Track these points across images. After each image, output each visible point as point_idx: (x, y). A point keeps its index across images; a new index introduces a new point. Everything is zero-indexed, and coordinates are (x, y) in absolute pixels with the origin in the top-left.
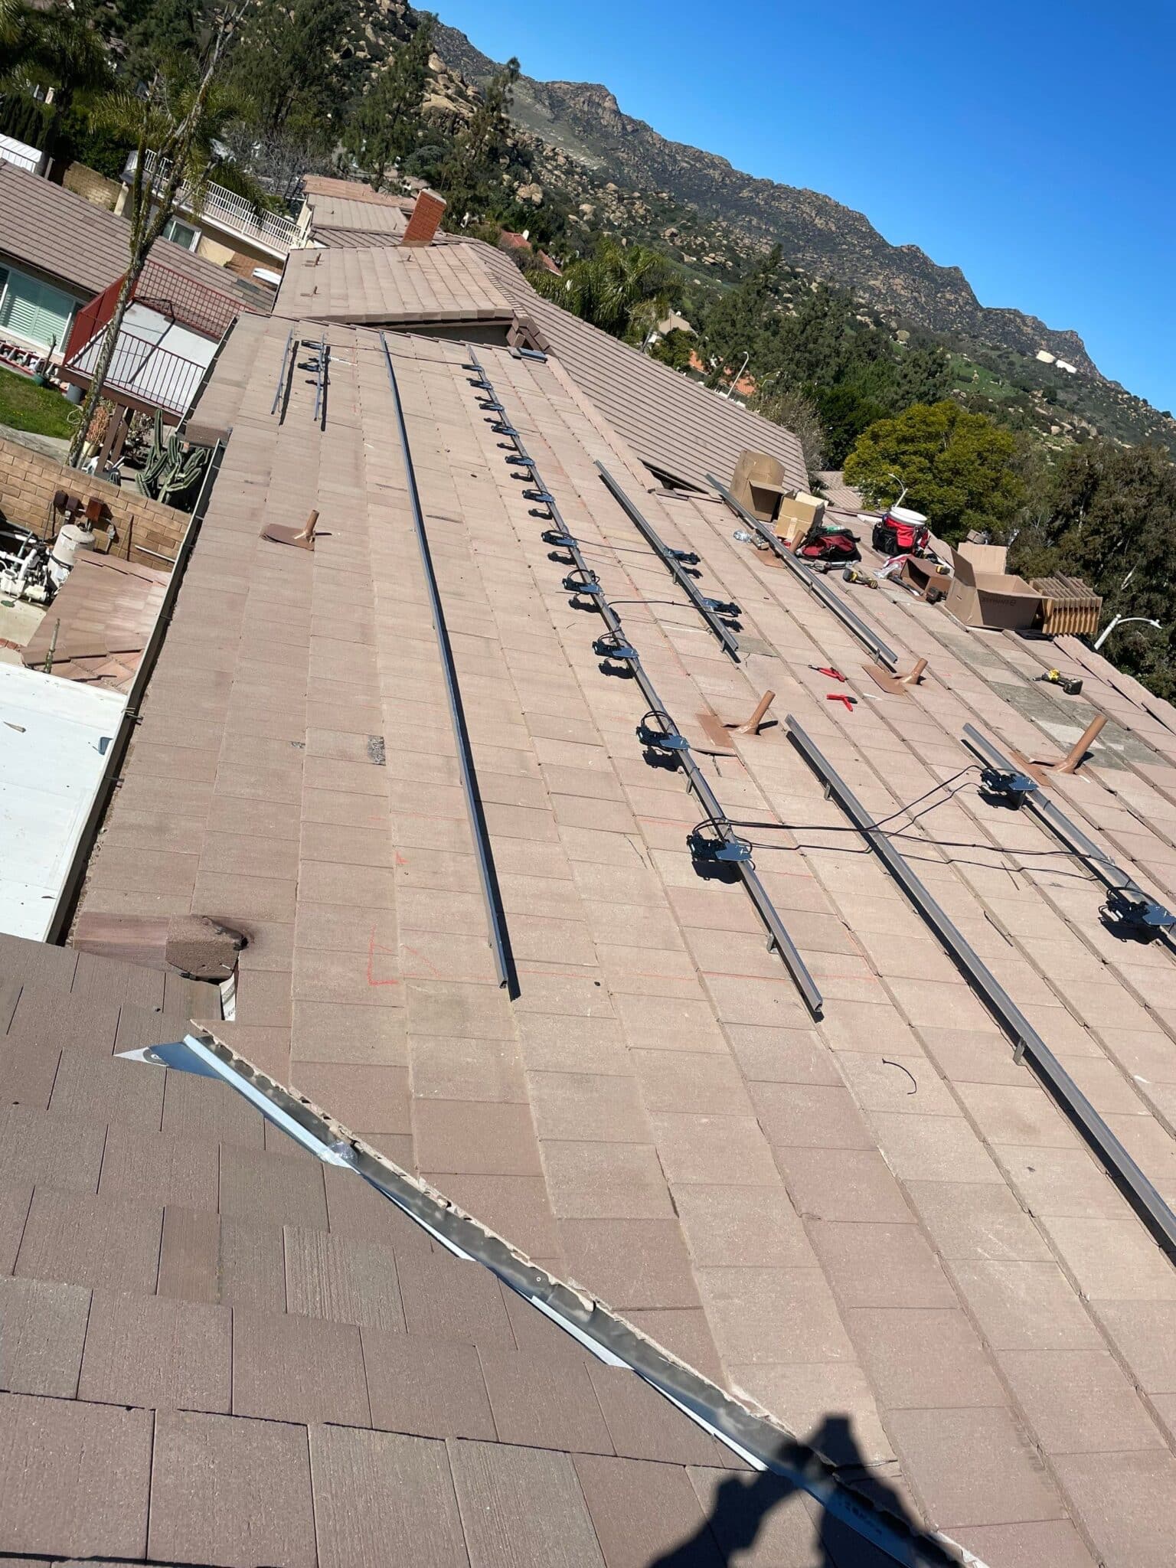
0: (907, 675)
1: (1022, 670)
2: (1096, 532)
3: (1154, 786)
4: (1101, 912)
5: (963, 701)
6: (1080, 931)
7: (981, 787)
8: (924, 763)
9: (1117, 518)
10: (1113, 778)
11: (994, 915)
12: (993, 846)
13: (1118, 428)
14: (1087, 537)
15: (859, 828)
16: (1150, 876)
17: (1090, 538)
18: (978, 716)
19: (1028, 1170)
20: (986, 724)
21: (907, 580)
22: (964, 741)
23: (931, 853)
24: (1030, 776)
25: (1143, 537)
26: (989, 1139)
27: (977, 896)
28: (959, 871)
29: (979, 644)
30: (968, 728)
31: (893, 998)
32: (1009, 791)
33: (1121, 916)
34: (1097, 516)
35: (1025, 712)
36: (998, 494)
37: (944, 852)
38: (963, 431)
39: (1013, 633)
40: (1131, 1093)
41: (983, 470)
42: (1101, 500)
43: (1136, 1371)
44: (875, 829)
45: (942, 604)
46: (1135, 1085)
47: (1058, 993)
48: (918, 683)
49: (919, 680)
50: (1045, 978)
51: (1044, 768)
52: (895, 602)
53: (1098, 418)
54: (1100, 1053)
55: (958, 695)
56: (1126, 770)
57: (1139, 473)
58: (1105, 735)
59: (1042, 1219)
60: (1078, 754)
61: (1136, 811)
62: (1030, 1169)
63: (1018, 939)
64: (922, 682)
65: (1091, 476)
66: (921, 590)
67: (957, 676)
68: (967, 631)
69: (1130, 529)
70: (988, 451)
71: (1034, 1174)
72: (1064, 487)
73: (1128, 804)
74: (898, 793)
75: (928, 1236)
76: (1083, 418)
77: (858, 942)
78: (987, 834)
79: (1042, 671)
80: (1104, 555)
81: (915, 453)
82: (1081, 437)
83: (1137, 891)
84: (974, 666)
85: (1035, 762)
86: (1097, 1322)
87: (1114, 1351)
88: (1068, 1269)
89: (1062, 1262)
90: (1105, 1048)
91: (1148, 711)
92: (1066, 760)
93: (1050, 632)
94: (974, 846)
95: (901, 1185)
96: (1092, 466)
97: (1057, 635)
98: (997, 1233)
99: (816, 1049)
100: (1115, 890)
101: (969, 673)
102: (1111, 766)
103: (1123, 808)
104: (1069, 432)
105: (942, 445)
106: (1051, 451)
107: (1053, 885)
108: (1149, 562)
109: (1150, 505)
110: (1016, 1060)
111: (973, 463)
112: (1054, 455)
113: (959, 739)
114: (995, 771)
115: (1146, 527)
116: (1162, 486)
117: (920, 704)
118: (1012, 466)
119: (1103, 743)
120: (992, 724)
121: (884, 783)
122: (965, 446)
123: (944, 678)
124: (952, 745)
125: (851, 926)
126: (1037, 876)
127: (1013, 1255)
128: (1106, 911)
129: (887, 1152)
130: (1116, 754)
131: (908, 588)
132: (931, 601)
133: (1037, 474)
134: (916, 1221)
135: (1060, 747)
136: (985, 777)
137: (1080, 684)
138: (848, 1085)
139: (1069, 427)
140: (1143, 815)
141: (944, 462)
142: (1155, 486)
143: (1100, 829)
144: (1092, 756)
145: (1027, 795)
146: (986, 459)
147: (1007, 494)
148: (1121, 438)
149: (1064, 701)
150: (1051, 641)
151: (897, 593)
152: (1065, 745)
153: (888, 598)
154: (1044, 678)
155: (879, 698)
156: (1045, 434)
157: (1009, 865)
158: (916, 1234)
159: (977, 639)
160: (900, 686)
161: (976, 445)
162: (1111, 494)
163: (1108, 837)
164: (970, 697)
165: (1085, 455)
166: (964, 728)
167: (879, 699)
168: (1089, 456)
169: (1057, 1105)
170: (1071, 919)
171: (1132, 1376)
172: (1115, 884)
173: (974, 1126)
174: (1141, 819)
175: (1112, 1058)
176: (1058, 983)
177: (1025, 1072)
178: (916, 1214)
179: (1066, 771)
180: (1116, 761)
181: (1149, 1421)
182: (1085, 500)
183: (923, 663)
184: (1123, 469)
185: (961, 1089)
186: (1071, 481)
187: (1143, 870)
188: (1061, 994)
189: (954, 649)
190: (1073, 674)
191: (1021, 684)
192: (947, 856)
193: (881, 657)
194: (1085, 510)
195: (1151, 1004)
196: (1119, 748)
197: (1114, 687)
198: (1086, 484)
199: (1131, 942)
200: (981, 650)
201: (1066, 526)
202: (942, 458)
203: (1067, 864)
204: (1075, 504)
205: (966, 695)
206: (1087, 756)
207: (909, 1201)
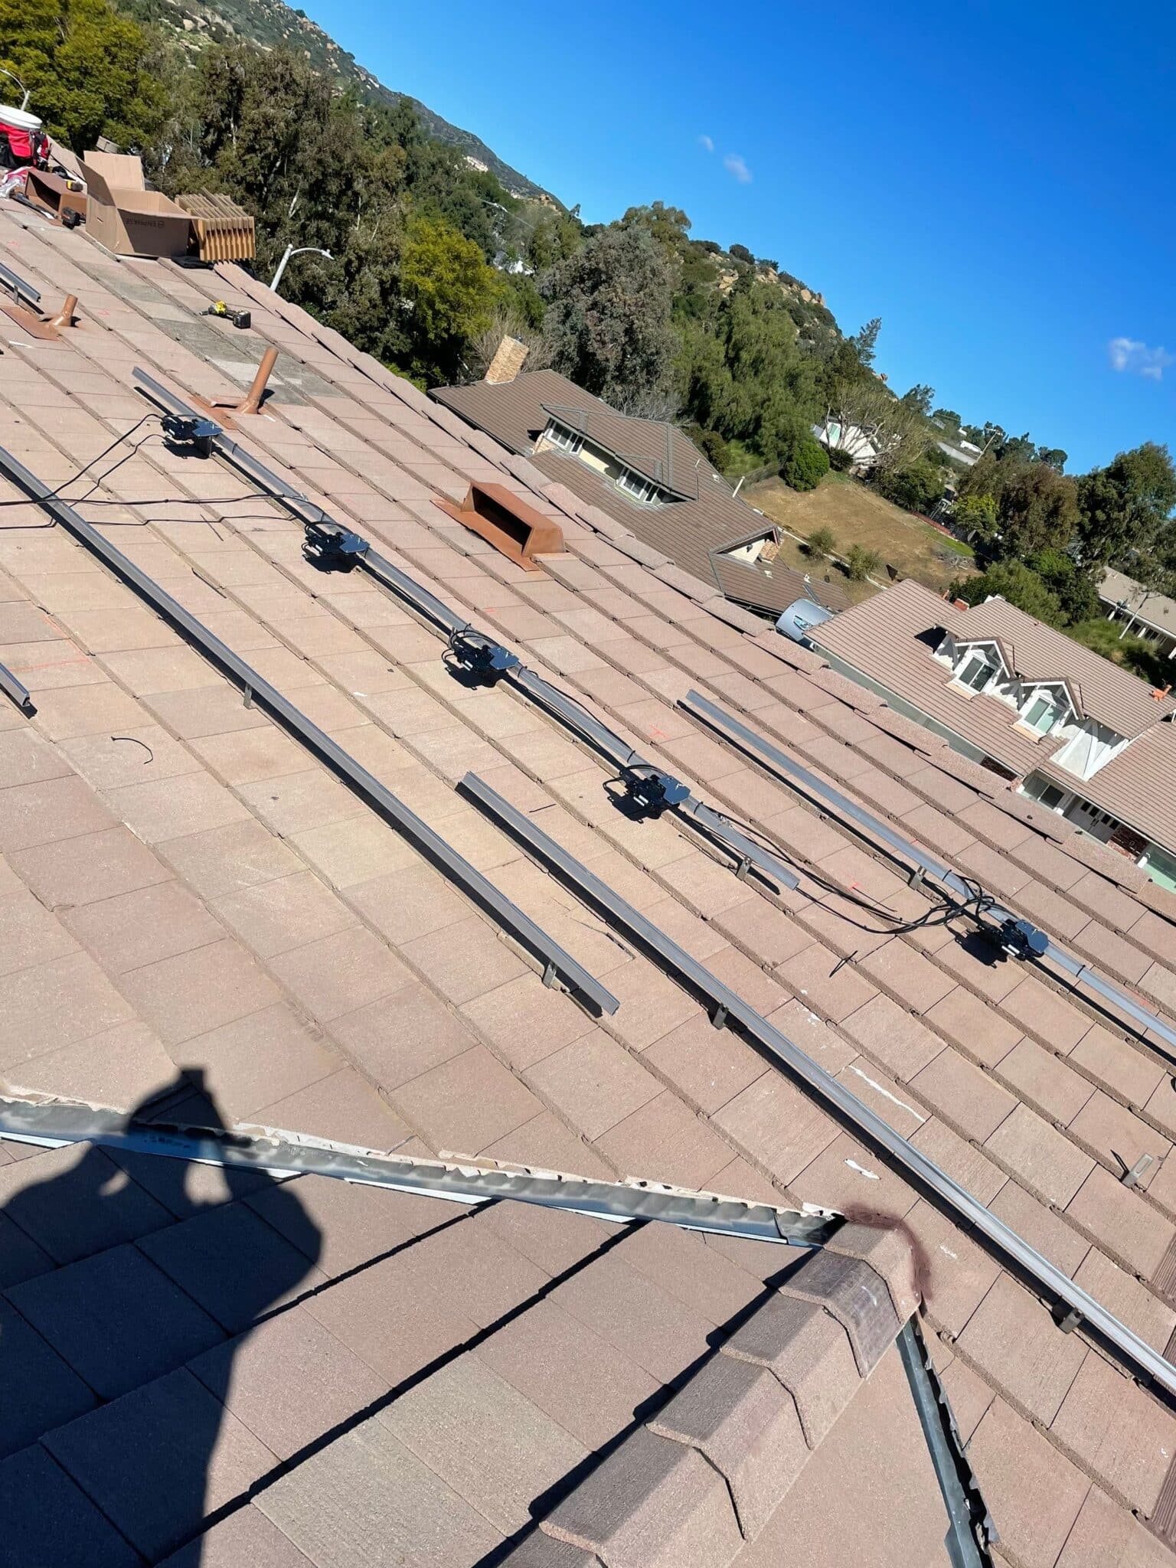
0: (58, 316)
1: (187, 304)
2: (251, 150)
3: (335, 419)
4: (305, 550)
5: (126, 342)
6: (286, 571)
7: (166, 438)
8: (98, 418)
9: (270, 133)
10: (297, 414)
11: (203, 570)
12: (187, 499)
13: (255, 26)
14: (244, 155)
15: (35, 499)
16: (344, 508)
17: (247, 157)
18: (149, 360)
19: (272, 800)
20: (159, 368)
21: (35, 199)
22: (138, 389)
23: (125, 516)
24: (214, 421)
25: (299, 157)
26: (232, 783)
27: (181, 554)
28: (158, 531)
29: (133, 276)
30: (138, 373)
31: (111, 674)
32: (194, 438)
33: (321, 550)
34: (249, 131)
35: (198, 351)
36: (138, 100)
37: (138, 513)
38: (81, 18)
39: (169, 261)
40: (353, 708)
41: (115, 70)
42: (248, 111)
43: (387, 933)
44: (53, 498)
45: (82, 228)
46: (356, 702)
47: (276, 635)
48: (73, 325)
49: (73, 322)
50: (262, 622)
51: (226, 410)
52: (25, 228)
53: (231, 13)
54: (322, 680)
55: (122, 336)
56: (306, 405)
57: (282, 81)
58: (281, 370)
59: (291, 838)
60: (257, 393)
61: (323, 446)
62: (274, 798)
63: (231, 590)
64: (77, 323)
65: (233, 82)
66: (54, 211)
67: (116, 315)
68: (118, 261)
69: (284, 148)
70: (116, 45)
71: (278, 801)
72: (208, 94)
73: (313, 439)
74: (74, 455)
75: (188, 887)
76: (215, 11)
77: (62, 625)
78: (182, 488)
79: (207, 304)
80: (265, 176)
81: (29, 44)
82: (218, 36)
83: (332, 523)
84: (134, 301)
85: (217, 405)
86: (349, 905)
87: (367, 923)
88: (320, 872)
89: (313, 867)
90: (326, 674)
91: (319, 342)
92: (247, 399)
93: (209, 258)
94: (167, 501)
95: (154, 849)
96: (232, 69)
97: (216, 262)
98: (253, 863)
99: (35, 745)
100: (312, 525)
101: (129, 310)
102: (293, 402)
103: (308, 443)
104: (203, 27)
105: (59, 35)
106: (189, 51)
107: (256, 530)
108: (311, 185)
109: (299, 118)
110: (247, 705)
111: (102, 60)
112: (195, 57)
113: (132, 387)
114: (176, 419)
115: (300, 144)
116: (307, 96)
117: (79, 350)
118: (147, 66)
119: (282, 379)
120: (165, 366)
121: (57, 446)
122: (87, 37)
123: (101, 317)
124: (126, 394)
125: (49, 609)
126: (238, 524)
127: (270, 876)
128: (308, 547)
129: (133, 824)
130: (294, 388)
131: (37, 209)
132: (70, 226)
133: (177, 76)
134: (173, 876)
135: (240, 386)
136: (166, 425)
137: (248, 316)
138: (78, 771)
139: (203, 23)
140: (329, 448)
141: (67, 57)
142: (301, 95)
143: (291, 468)
144: (273, 393)
145: (213, 440)
146: (115, 57)
147: (148, 100)
148: (259, 38)
149: (236, 336)
150: (211, 269)
151: (27, 216)
152: (244, 384)
153: (17, 223)
154: (211, 312)
155: (29, 345)
156: (178, 30)
157: (209, 517)
158: (176, 888)
159: (131, 269)
160: (52, 330)
161: (99, 38)
162: (258, 104)
163: (298, 474)
164: (137, 338)
165: (223, 56)
166: (133, 373)
167: (29, 347)
168: (227, 58)
169: (290, 736)
170: (277, 561)
171: (384, 937)
172: (312, 520)
173: (215, 775)
174: (327, 453)
175: (332, 681)
176: (273, 625)
177: (258, 714)
178: (173, 870)
179: (250, 412)
180: (297, 397)
181: (402, 966)
182: (233, 110)
183: (71, 300)
184: (265, 75)
185: (198, 745)
186: (214, 87)
187: (337, 503)
188: (281, 636)
189: (107, 282)
190: (241, 306)
191: (188, 319)
192: (142, 517)
193: (20, 295)
194: (236, 123)
195: (359, 626)
196: (297, 382)
197: (283, 318)
198: (231, 91)
199: (336, 573)
200: (139, 282)
201: (219, 143)
202: (63, 51)
203: (265, 507)
204: (223, 115)
205: (128, 335)
206: (267, 393)
207: (163, 862)
